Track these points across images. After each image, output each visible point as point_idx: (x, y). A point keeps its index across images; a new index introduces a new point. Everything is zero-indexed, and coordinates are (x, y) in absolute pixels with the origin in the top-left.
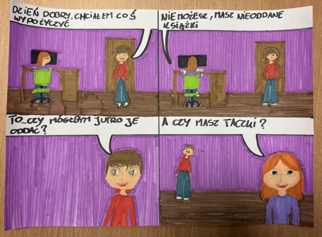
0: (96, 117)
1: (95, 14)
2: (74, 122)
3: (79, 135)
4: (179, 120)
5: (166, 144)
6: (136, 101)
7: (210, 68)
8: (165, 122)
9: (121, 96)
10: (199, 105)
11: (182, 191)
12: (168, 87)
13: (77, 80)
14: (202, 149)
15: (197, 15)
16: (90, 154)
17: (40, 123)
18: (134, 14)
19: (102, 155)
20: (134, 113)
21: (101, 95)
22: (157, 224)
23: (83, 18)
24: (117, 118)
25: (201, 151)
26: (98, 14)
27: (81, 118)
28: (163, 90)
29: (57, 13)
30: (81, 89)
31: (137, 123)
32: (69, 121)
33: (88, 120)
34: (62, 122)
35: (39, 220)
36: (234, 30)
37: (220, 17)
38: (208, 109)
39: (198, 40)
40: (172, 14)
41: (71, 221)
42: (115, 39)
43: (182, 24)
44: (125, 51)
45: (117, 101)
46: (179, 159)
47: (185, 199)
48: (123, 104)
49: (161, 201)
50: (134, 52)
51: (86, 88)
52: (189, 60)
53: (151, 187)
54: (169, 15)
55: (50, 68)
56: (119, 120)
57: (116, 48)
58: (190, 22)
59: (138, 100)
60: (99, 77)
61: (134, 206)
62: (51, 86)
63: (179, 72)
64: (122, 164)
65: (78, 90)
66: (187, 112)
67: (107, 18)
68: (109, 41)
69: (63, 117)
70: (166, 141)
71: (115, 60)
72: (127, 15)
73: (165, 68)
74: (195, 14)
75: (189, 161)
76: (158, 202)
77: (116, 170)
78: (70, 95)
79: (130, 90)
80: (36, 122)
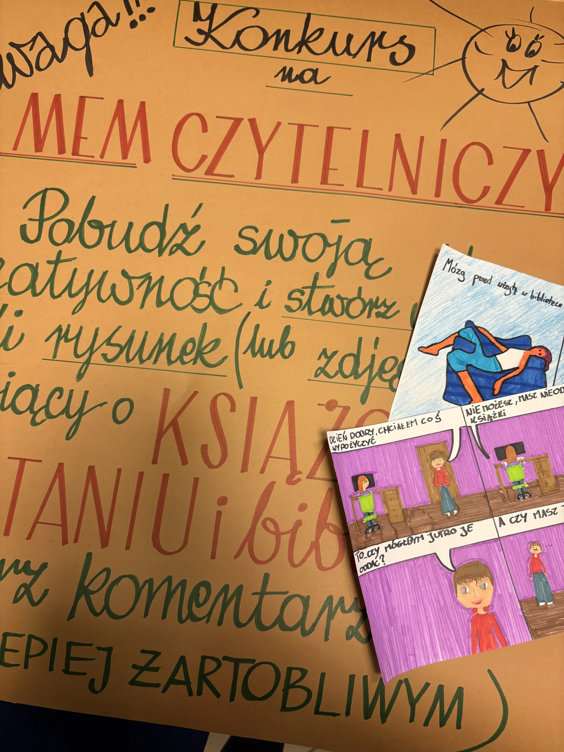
0: (429, 533)
1: (399, 424)
2: (408, 544)
3: (417, 558)
4: (515, 517)
5: (510, 546)
6: (465, 506)
7: (530, 454)
8: (502, 522)
9: (448, 505)
10: (531, 496)
11: (543, 594)
12: (493, 484)
13: (399, 498)
14: (549, 543)
15: (502, 403)
16: (434, 576)
17: (378, 553)
18: (438, 416)
19: (446, 574)
20: (466, 520)
21: (427, 509)
22: (529, 639)
23: (387, 432)
24: (450, 529)
25: (549, 545)
26: (402, 424)
27: (414, 538)
28: (490, 488)
29: (361, 432)
30: (406, 507)
31: (472, 530)
32: (403, 545)
33: (421, 538)
34: (397, 547)
35: (404, 664)
36: (542, 410)
37: (524, 400)
38: (542, 498)
39: (510, 428)
40: (476, 407)
41: (436, 655)
42: (426, 446)
43: (489, 415)
44: (438, 456)
45: (445, 511)
46: (529, 560)
47: (549, 604)
48: (451, 513)
49: (524, 611)
50: (448, 455)
51: (410, 504)
52: (506, 450)
53: (508, 598)
54: (473, 409)
55: (371, 492)
56: (453, 531)
57: (429, 454)
58: (497, 411)
59: (467, 505)
60: (420, 489)
61: (498, 624)
62: (377, 510)
63: (500, 465)
64: (470, 579)
65: (403, 508)
66: (520, 506)
67: (412, 426)
68: (421, 449)
69: (396, 541)
70: (509, 542)
71: (432, 467)
72: (432, 419)
73: (484, 465)
74: (500, 403)
75: (539, 560)
76: (521, 614)
77: (465, 588)
78: (397, 517)
79: (455, 496)
80: (374, 553)
